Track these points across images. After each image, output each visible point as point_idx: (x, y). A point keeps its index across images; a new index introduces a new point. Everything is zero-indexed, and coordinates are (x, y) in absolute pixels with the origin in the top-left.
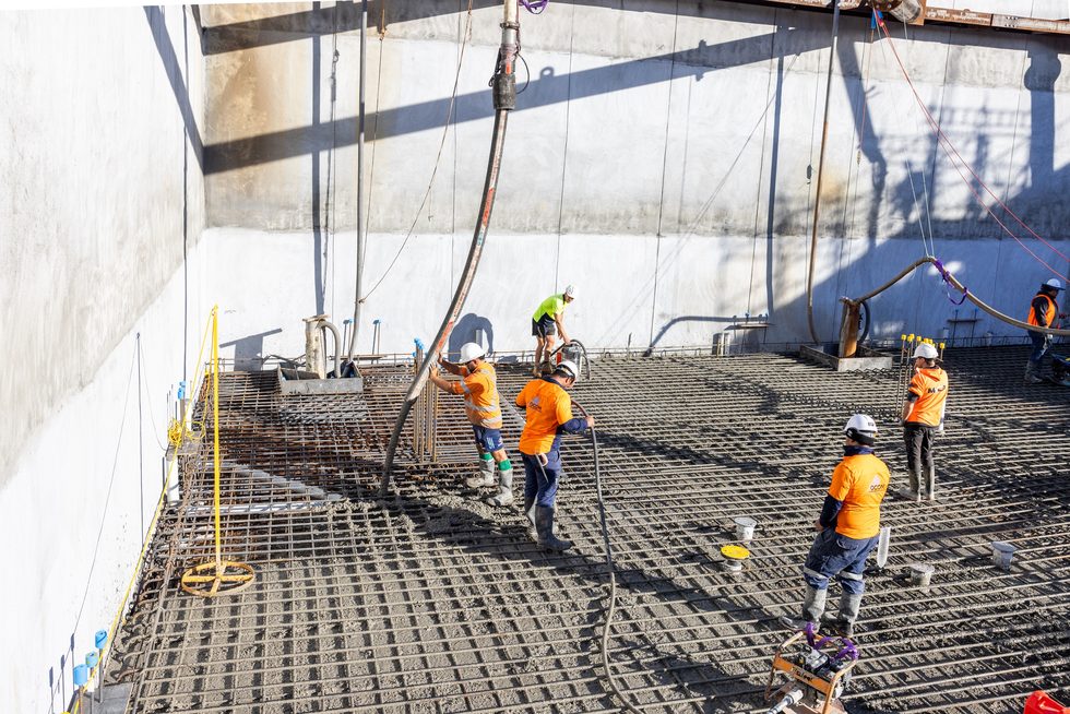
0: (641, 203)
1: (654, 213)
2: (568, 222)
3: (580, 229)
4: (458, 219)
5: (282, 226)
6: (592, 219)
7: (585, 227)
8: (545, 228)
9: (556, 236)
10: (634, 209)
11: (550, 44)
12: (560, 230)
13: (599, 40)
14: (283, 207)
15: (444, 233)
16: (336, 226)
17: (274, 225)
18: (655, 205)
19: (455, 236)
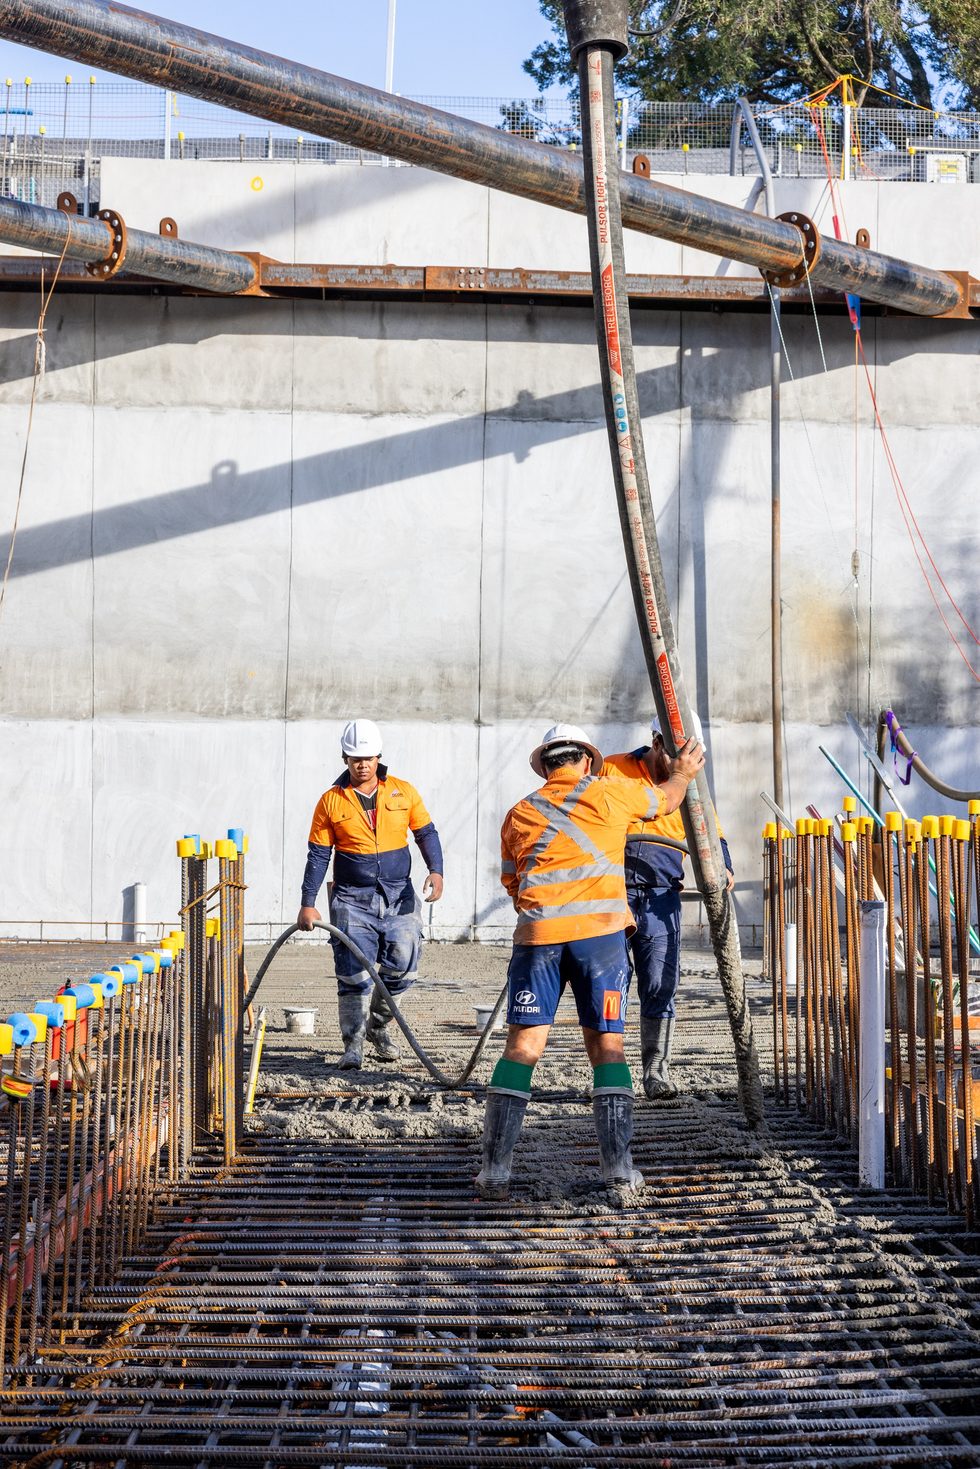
0: (439, 664)
1: (467, 682)
2: (302, 699)
3: (326, 711)
6: (345, 693)
7: (335, 708)
8: (259, 712)
9: (280, 724)
10: (427, 676)
11: (254, 398)
12: (288, 713)
13: (342, 386)
19: (96, 725)
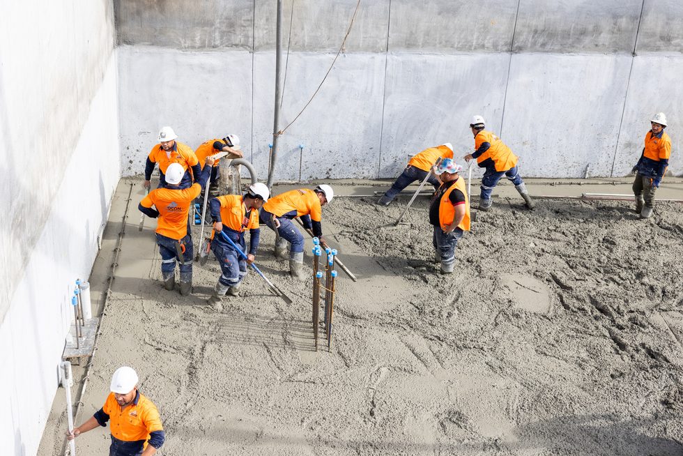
4: (393, 37)
5: (198, 43)
14: (198, 24)
15: (376, 52)
16: (256, 44)
17: (189, 43)
18: (633, 18)
